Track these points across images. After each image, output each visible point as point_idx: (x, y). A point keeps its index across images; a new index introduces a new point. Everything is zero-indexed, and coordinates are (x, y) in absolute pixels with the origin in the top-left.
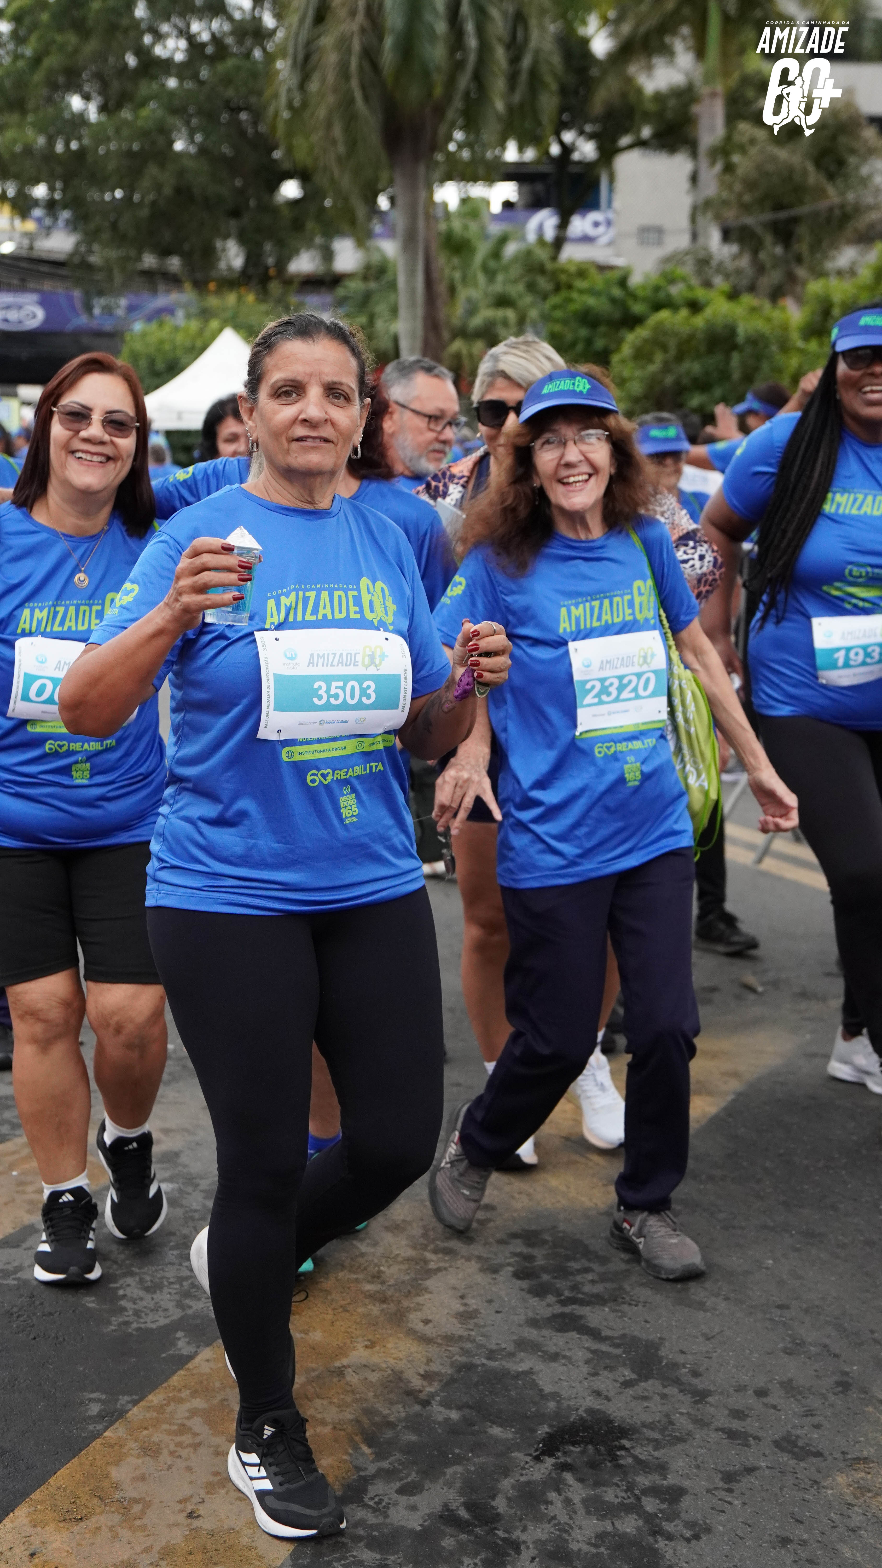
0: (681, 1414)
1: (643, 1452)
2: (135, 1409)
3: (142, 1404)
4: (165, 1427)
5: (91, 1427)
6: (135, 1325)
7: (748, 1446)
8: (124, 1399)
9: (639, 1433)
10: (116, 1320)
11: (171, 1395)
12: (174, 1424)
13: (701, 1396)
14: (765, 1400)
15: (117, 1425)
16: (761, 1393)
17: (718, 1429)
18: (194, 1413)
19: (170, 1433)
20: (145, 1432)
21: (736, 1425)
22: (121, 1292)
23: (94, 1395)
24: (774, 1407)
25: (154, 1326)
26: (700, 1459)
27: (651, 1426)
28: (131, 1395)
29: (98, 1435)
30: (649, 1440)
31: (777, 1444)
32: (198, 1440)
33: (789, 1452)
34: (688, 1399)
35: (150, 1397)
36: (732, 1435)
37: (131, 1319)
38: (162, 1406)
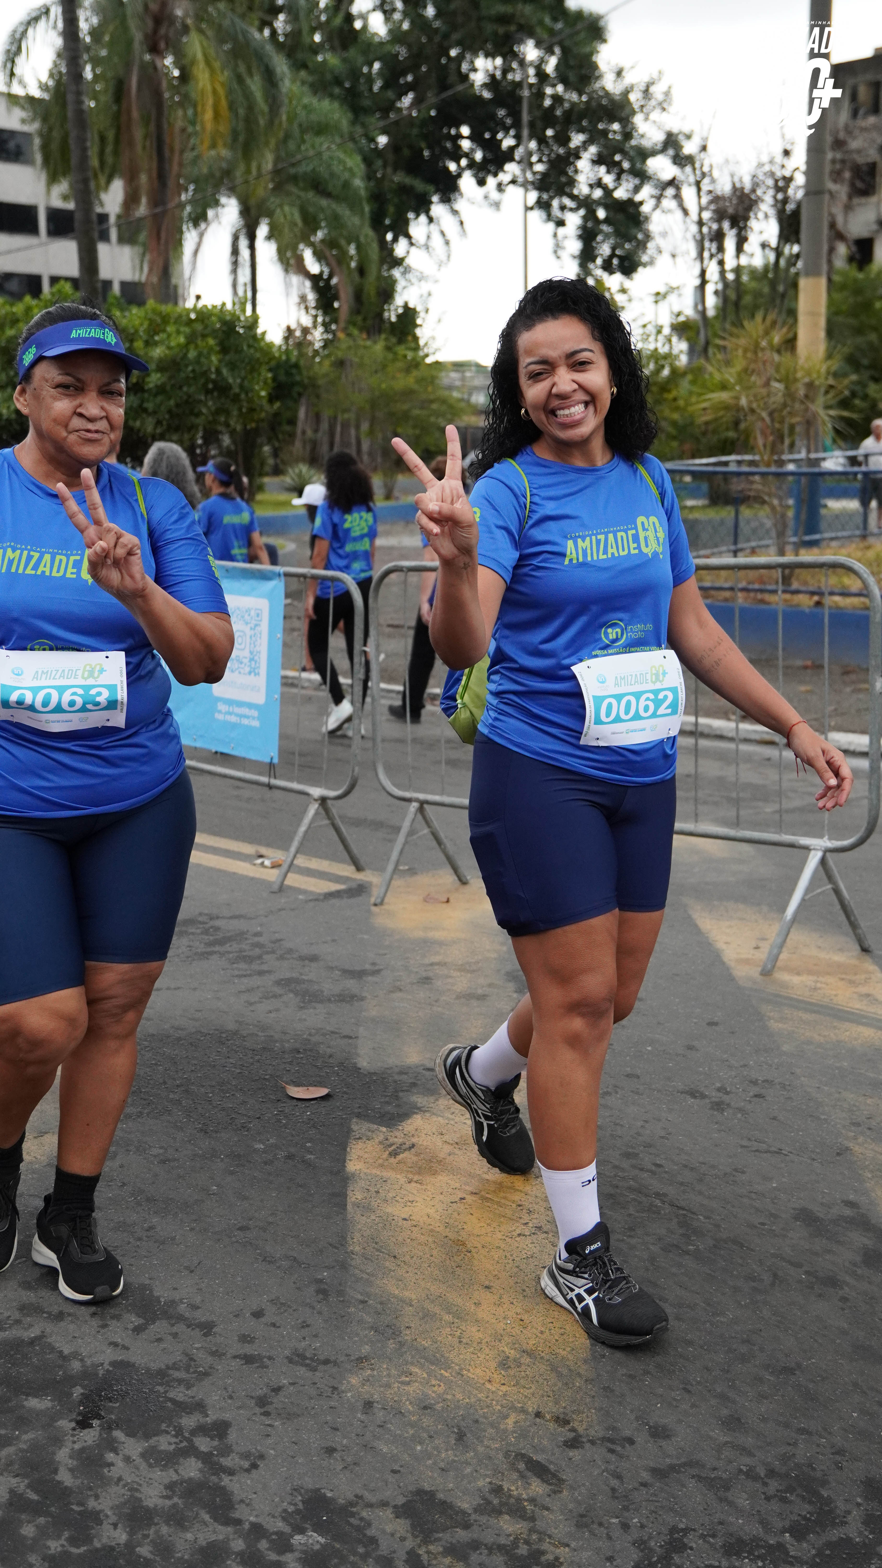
0: (197, 1349)
1: (179, 1394)
7: (267, 1367)
9: (168, 1376)
13: (207, 1328)
14: (263, 1320)
16: (258, 1314)
17: (235, 1357)
21: (248, 1349)
24: (274, 1325)
26: (230, 1389)
27: (175, 1367)
30: (180, 1381)
31: (290, 1361)
33: (302, 1365)
34: (197, 1333)
36: (248, 1359)
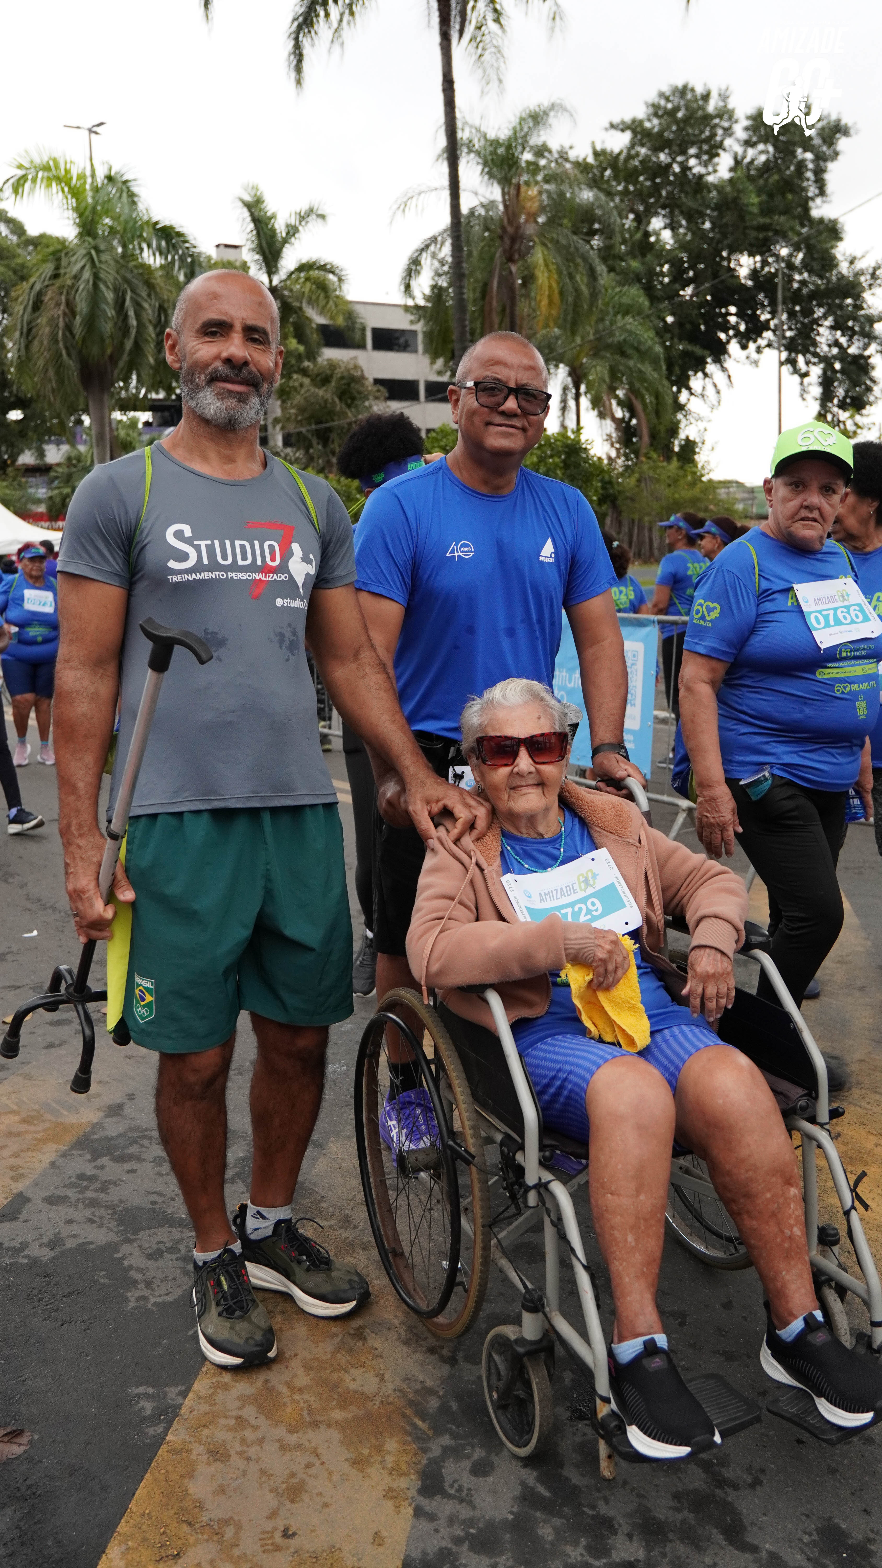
2: (187, 1402)
3: (191, 1395)
4: (222, 1421)
5: (151, 1431)
6: (152, 1300)
8: (172, 1392)
10: (132, 1296)
11: (215, 1380)
12: (230, 1417)
15: (175, 1425)
18: (244, 1400)
19: (230, 1429)
20: (206, 1432)
22: (126, 1263)
23: (141, 1389)
25: (169, 1299)
28: (177, 1385)
29: (160, 1440)
32: (258, 1434)
35: (196, 1386)
37: (146, 1293)
38: (211, 1396)
